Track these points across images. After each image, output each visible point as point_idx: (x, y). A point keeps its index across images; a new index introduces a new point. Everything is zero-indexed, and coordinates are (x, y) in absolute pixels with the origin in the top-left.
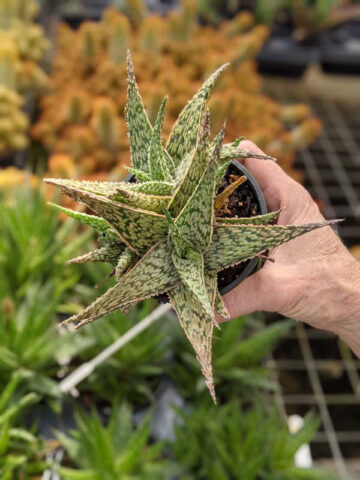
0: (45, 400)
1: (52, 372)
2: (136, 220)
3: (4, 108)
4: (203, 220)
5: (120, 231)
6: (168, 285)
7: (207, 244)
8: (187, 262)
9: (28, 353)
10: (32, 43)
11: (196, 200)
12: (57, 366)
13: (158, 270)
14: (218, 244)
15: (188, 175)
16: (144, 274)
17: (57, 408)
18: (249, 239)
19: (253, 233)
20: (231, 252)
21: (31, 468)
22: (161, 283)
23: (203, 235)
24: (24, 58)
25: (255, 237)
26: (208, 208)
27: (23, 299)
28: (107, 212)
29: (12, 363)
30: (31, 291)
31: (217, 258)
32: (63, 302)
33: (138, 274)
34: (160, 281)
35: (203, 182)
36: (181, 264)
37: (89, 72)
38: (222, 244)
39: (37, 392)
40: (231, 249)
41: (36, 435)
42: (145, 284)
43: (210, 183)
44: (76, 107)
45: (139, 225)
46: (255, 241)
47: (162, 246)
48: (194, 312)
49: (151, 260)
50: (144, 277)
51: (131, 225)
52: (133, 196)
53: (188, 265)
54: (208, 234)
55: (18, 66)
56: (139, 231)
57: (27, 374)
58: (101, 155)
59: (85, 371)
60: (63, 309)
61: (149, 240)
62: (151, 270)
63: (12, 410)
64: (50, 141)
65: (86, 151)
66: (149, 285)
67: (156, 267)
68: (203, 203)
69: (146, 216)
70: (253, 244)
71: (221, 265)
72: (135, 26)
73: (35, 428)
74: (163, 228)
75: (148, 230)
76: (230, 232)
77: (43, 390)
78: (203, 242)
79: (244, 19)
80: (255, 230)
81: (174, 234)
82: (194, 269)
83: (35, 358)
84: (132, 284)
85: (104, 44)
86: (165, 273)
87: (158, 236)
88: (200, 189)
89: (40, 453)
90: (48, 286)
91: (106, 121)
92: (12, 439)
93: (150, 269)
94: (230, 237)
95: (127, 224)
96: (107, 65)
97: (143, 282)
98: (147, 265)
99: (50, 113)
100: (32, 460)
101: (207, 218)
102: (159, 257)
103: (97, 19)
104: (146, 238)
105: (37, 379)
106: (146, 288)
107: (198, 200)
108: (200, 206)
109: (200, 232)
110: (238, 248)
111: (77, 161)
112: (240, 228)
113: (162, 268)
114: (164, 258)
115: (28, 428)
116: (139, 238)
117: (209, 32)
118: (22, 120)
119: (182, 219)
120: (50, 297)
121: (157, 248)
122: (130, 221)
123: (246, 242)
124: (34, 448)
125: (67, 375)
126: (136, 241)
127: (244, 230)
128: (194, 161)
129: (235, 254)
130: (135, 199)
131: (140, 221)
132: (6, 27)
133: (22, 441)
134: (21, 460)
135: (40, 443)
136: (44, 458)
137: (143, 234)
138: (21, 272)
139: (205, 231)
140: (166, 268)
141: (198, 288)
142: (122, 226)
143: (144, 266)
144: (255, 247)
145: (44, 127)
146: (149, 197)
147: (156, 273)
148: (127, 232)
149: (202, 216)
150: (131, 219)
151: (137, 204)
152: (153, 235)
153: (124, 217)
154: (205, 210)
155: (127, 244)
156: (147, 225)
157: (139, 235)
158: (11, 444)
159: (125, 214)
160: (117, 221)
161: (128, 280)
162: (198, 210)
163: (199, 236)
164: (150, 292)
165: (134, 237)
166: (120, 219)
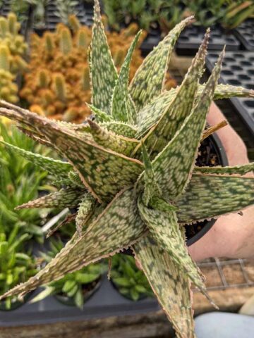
0: (34, 237)
1: (37, 222)
2: (105, 162)
3: (4, 81)
4: (182, 167)
5: (85, 174)
6: (132, 239)
7: (177, 194)
8: (155, 213)
9: (23, 213)
10: (18, 45)
11: (178, 142)
12: (40, 219)
13: (123, 221)
14: (190, 194)
15: (167, 113)
16: (109, 226)
17: (41, 240)
18: (234, 191)
19: (239, 184)
20: (207, 204)
21: (29, 273)
22: (126, 237)
23: (176, 184)
24: (13, 53)
25: (241, 188)
26: (191, 152)
27: (19, 184)
28: (73, 149)
29: (14, 218)
30: (23, 179)
31: (188, 209)
32: (41, 184)
33: (102, 227)
34: (125, 234)
35: (191, 121)
36: (150, 215)
37: (50, 59)
38: (195, 195)
39: (29, 234)
40: (207, 201)
41: (31, 256)
42: (110, 238)
43: (199, 122)
44: (43, 78)
45: (107, 169)
46: (242, 193)
47: (127, 194)
48: (166, 273)
49: (116, 210)
50: (109, 230)
51: (99, 169)
52: (104, 133)
53: (157, 217)
54: (183, 183)
55: (10, 58)
56: (106, 176)
57: (23, 224)
58: (58, 104)
59: (55, 220)
60: (42, 188)
61: (114, 187)
62: (117, 221)
63: (16, 244)
64: (30, 98)
65: (50, 102)
66: (113, 239)
67: (121, 218)
68: (187, 146)
69: (117, 158)
70: (239, 197)
71: (193, 218)
72: (73, 34)
73: (30, 252)
74: (131, 173)
75: (116, 175)
76: (207, 182)
77: (33, 231)
78: (175, 191)
79: (134, 26)
80: (241, 181)
81: (150, 181)
82: (165, 222)
83: (27, 215)
84: (95, 239)
85: (57, 44)
86: (130, 224)
87: (124, 182)
88: (186, 128)
89: (33, 265)
90: (32, 176)
91: (59, 85)
92: (17, 258)
93: (115, 220)
94: (208, 187)
95: (94, 166)
96: (59, 55)
97: (107, 235)
98: (112, 215)
99: (29, 83)
100: (29, 268)
101: (187, 164)
102: (124, 206)
103: (53, 30)
104: (112, 185)
105: (29, 227)
106: (110, 243)
107: (182, 143)
108: (183, 150)
109: (175, 180)
110: (218, 200)
111: (45, 108)
112: (221, 178)
113: (127, 218)
114: (129, 207)
115: (26, 252)
116: (104, 184)
117: (115, 34)
118: (14, 87)
119: (158, 164)
120: (34, 182)
121: (122, 196)
122: (97, 163)
123: (229, 194)
124: (29, 263)
125: (46, 223)
126: (100, 187)
127: (227, 180)
128: (178, 96)
129: (213, 206)
130: (106, 137)
131: (110, 164)
132: (3, 37)
133: (23, 259)
134: (22, 269)
135: (33, 259)
136: (36, 268)
137: (110, 178)
138: (17, 170)
139: (180, 178)
140: (130, 219)
141: (177, 247)
142: (88, 168)
143: (108, 216)
144: (242, 200)
145: (26, 90)
146: (119, 137)
147: (121, 225)
148: (93, 176)
149: (182, 162)
150: (100, 160)
151: (107, 143)
152: (120, 180)
153: (92, 158)
154: (187, 155)
155: (90, 190)
156: (116, 169)
157: (105, 180)
158: (18, 261)
159: (93, 154)
160: (83, 162)
161: (91, 235)
162: (179, 155)
163: (171, 185)
164: (115, 247)
165: (99, 183)
166: (87, 159)
